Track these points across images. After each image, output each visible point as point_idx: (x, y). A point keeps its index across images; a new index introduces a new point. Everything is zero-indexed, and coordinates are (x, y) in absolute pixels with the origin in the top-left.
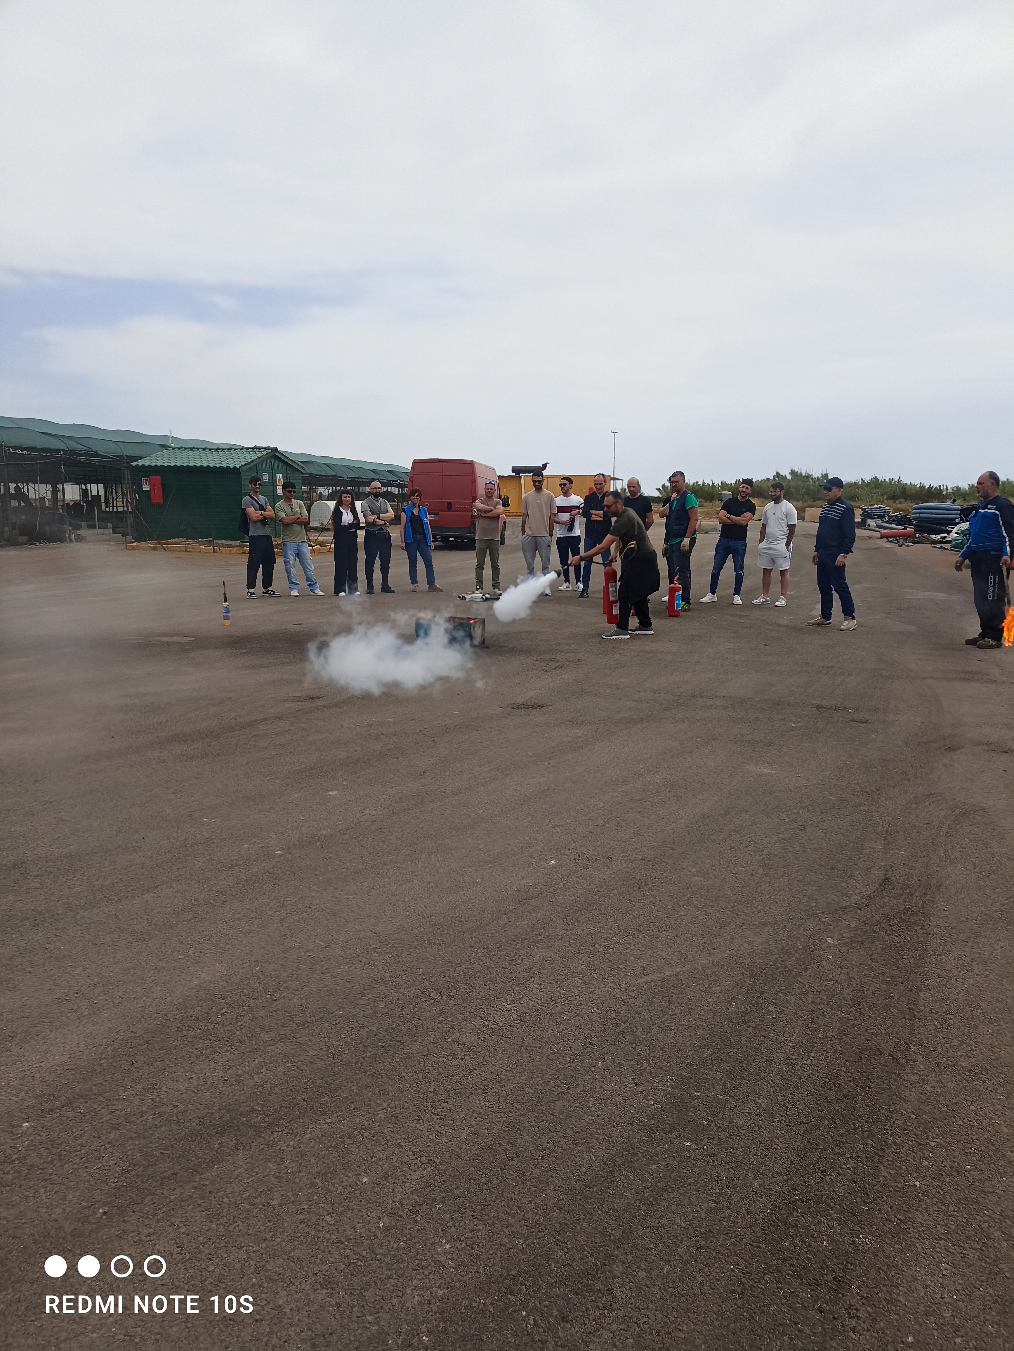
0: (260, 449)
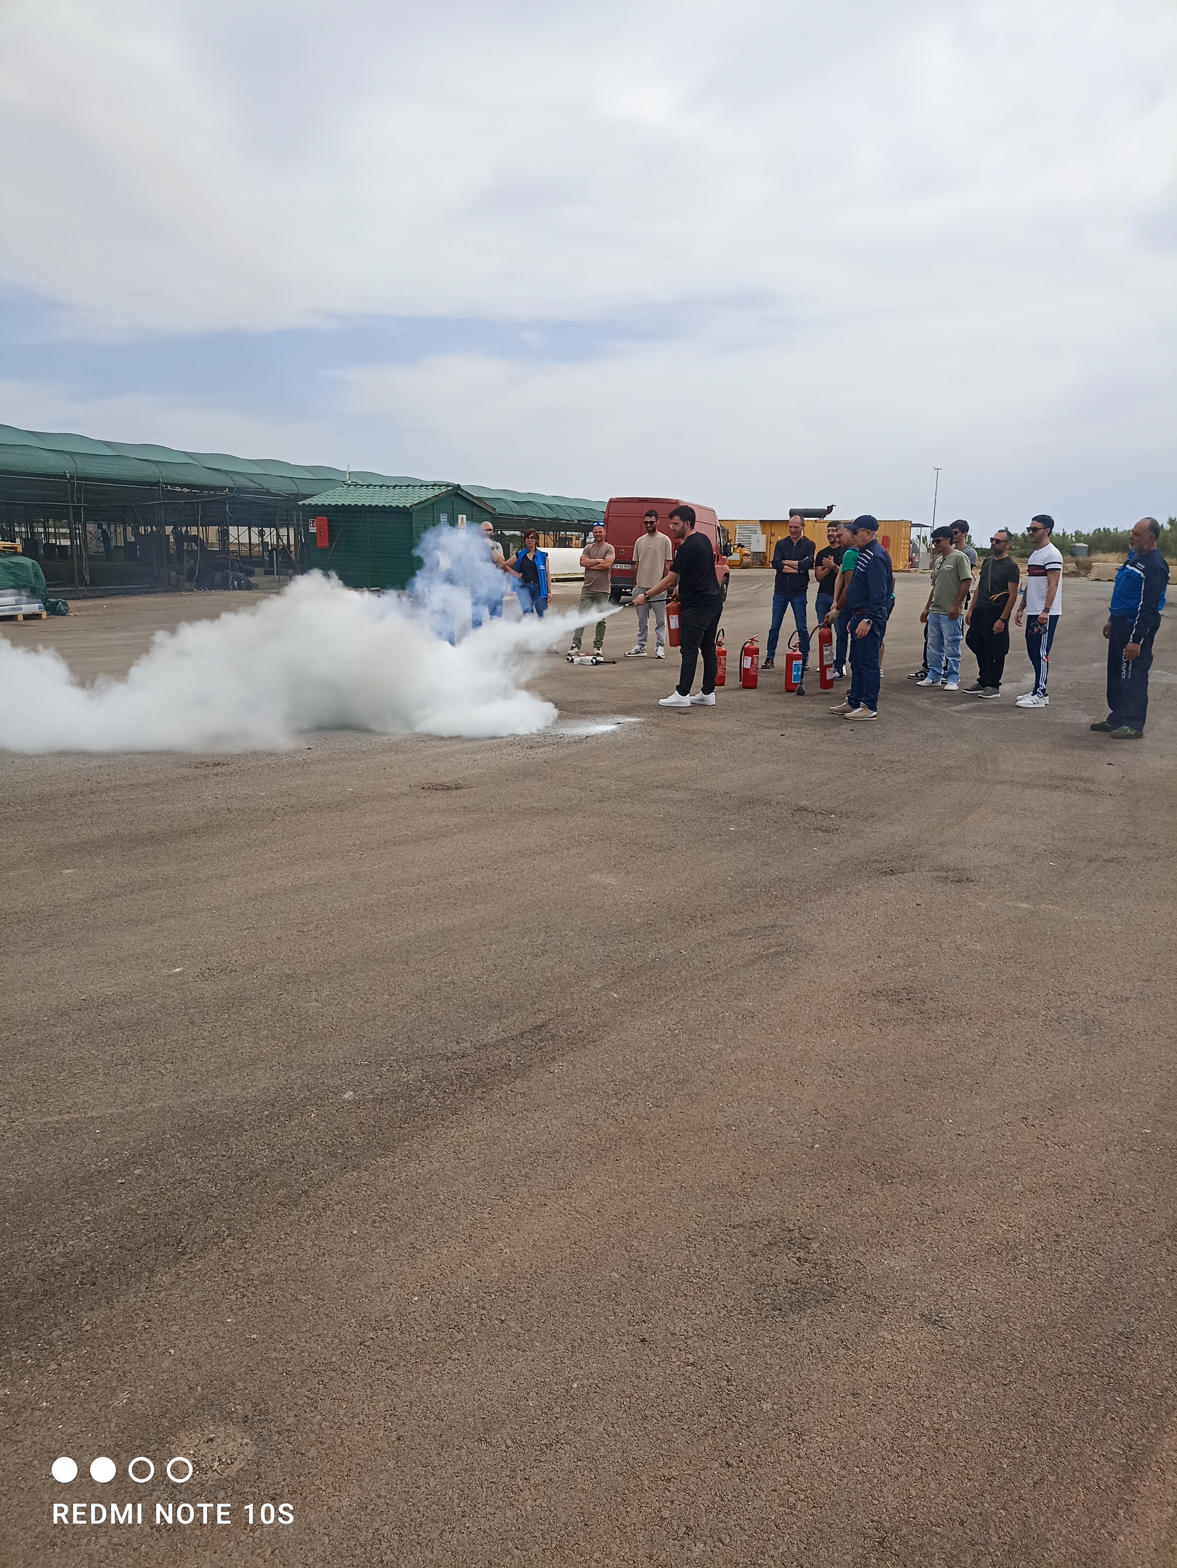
0: (440, 486)
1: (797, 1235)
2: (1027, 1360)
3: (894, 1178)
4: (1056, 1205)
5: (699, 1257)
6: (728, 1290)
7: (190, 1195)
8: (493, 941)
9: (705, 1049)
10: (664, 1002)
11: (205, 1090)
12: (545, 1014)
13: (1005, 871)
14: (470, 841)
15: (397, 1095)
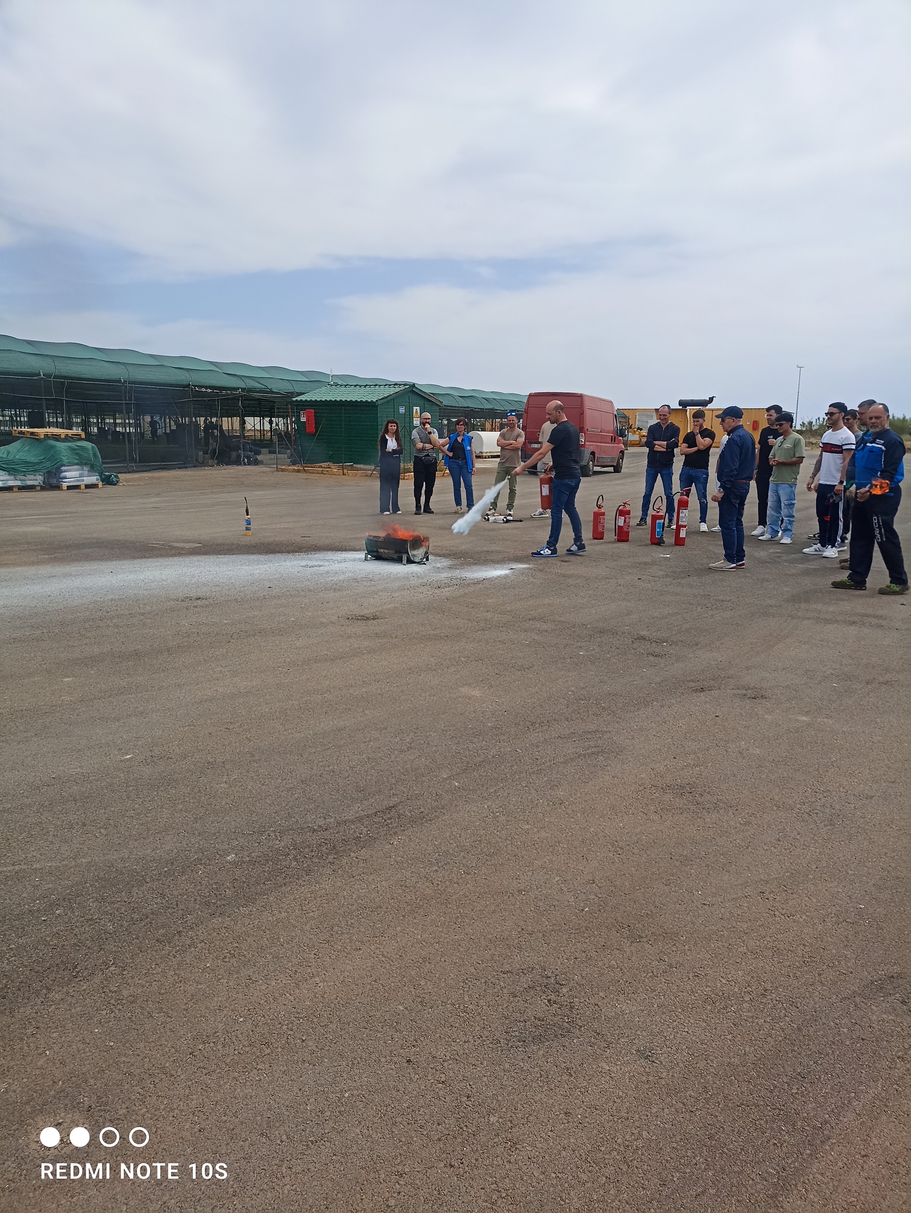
0: (400, 385)
1: (552, 981)
2: (715, 1092)
3: (642, 937)
4: (770, 964)
5: (470, 996)
6: (487, 1023)
7: (92, 931)
8: (372, 739)
9: (517, 829)
10: (493, 790)
11: (125, 850)
12: (398, 798)
13: (795, 690)
14: (374, 660)
15: (267, 858)
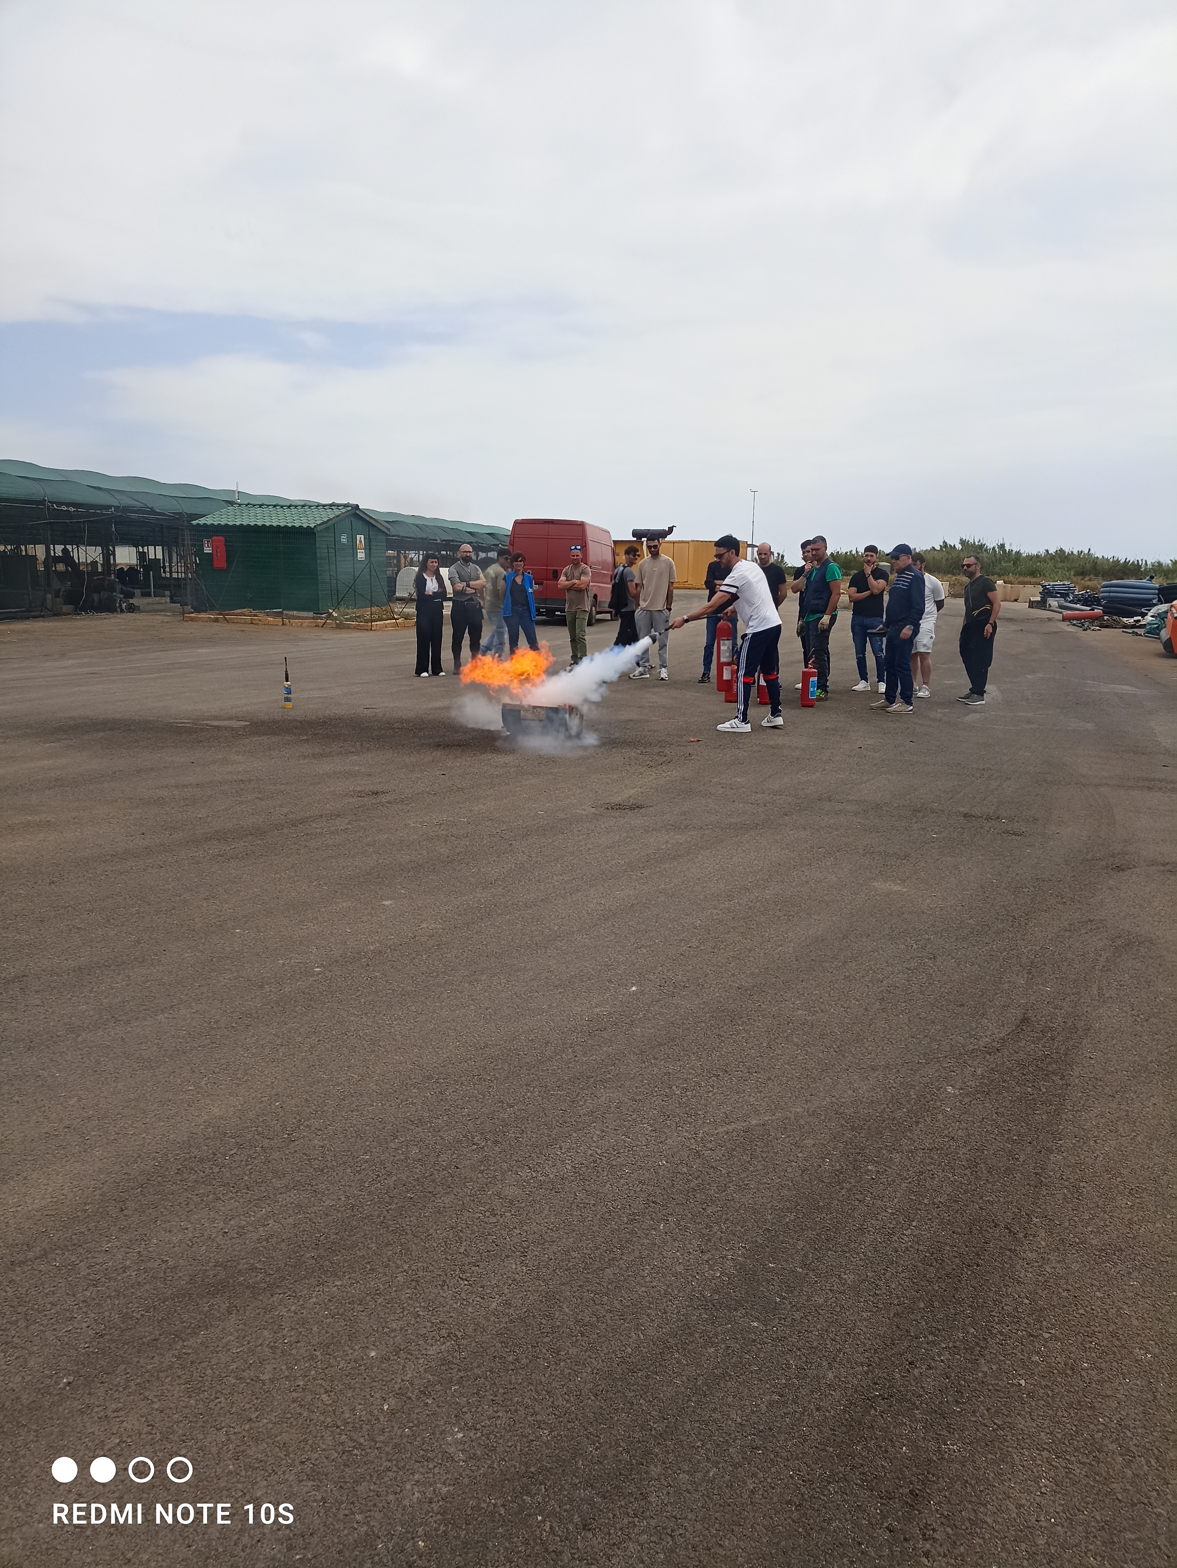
0: (338, 506)
